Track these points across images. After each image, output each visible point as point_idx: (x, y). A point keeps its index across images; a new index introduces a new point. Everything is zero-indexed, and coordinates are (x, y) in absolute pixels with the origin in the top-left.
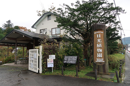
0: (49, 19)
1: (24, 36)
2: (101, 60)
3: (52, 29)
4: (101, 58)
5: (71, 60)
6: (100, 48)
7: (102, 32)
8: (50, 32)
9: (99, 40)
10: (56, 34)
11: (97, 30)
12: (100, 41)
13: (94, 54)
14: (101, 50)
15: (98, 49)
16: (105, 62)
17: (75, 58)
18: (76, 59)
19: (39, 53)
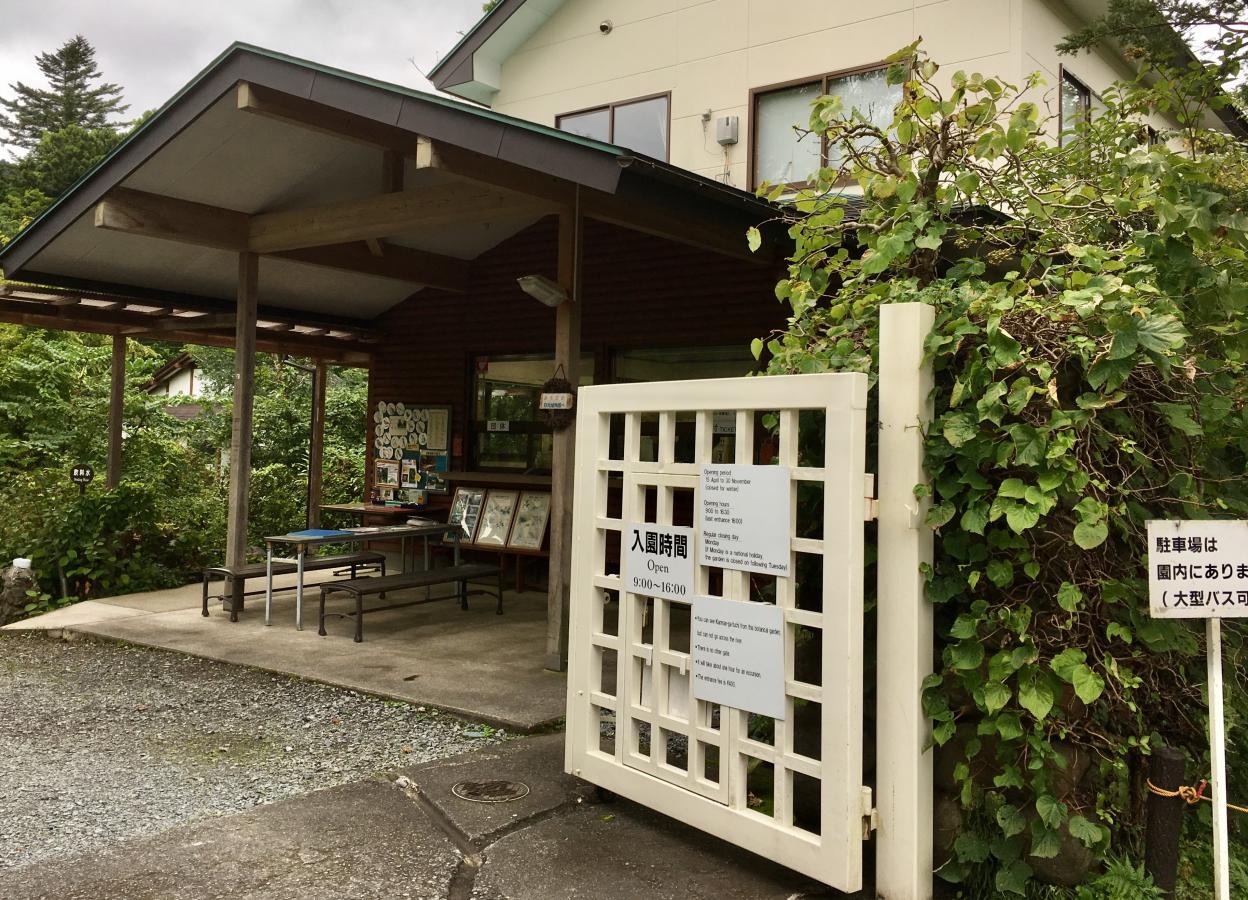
8: (729, 144)
19: (872, 460)
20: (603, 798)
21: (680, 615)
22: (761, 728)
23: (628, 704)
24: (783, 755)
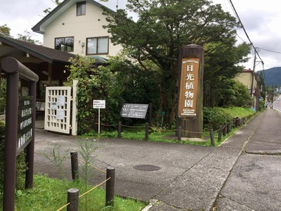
0: (79, 14)
1: (28, 56)
2: (191, 113)
3: (87, 39)
4: (190, 108)
5: (135, 111)
6: (191, 90)
7: (197, 62)
8: (83, 46)
9: (189, 76)
10: (97, 54)
11: (188, 57)
12: (192, 78)
13: (180, 102)
14: (192, 95)
15: (187, 92)
16: (197, 116)
17: (144, 109)
18: (145, 111)
19: (72, 95)
20: (49, 131)
21: (56, 111)
22: (62, 121)
23: (51, 121)
24: (64, 123)
